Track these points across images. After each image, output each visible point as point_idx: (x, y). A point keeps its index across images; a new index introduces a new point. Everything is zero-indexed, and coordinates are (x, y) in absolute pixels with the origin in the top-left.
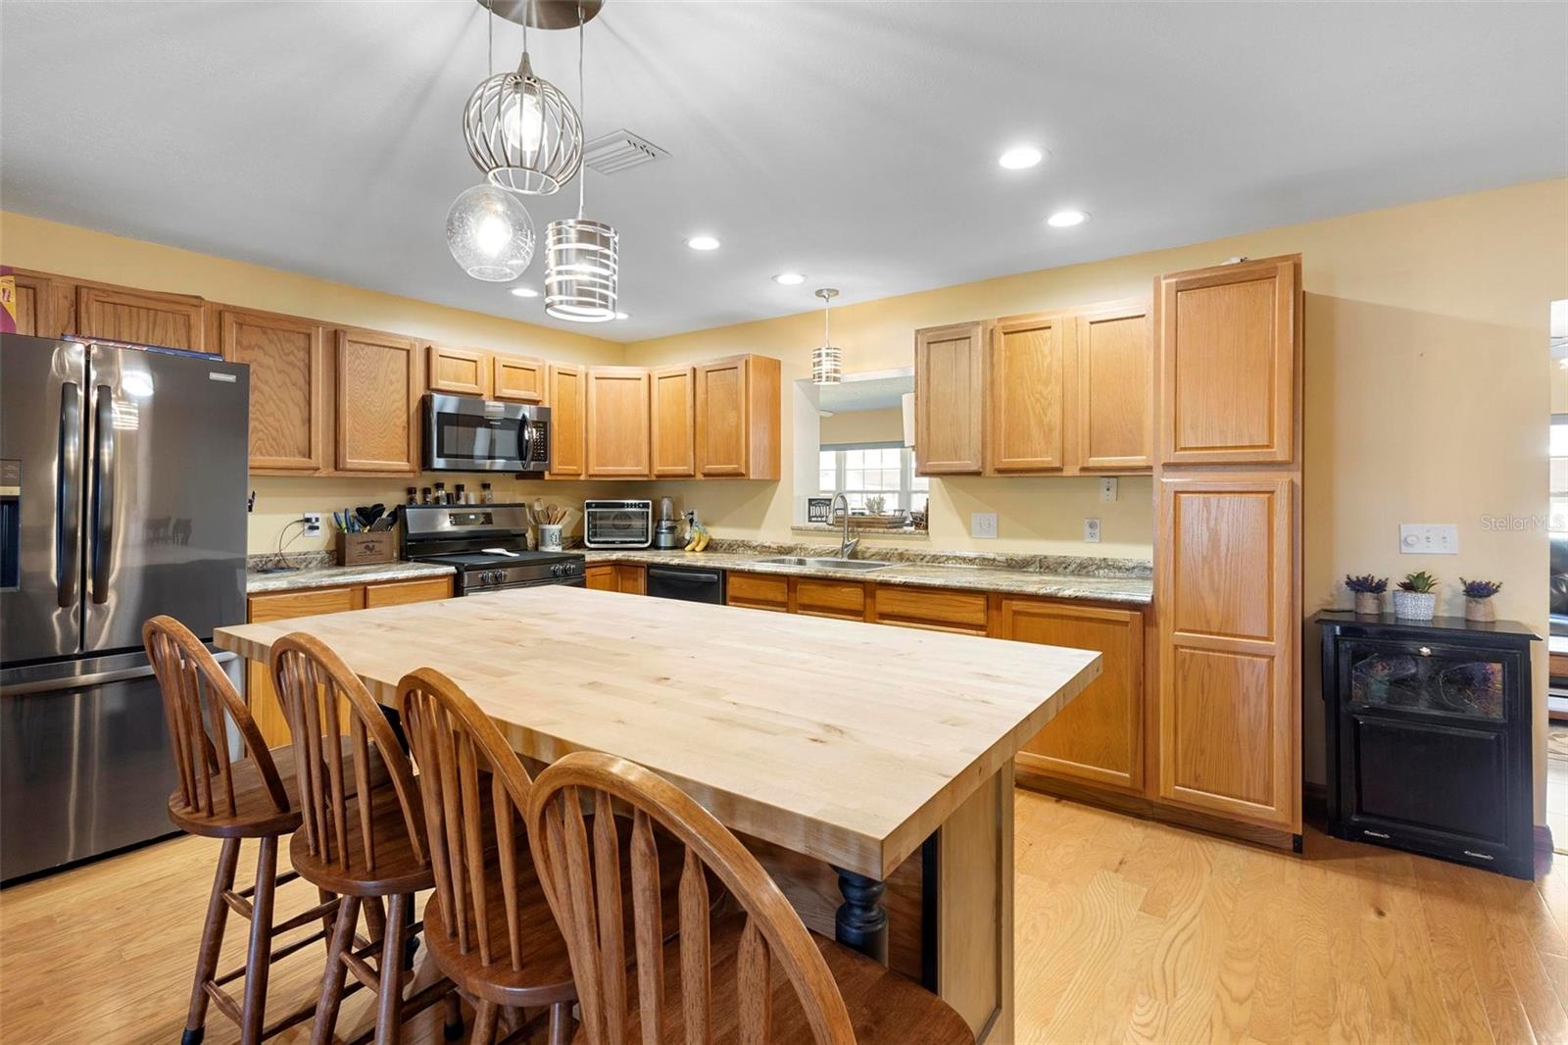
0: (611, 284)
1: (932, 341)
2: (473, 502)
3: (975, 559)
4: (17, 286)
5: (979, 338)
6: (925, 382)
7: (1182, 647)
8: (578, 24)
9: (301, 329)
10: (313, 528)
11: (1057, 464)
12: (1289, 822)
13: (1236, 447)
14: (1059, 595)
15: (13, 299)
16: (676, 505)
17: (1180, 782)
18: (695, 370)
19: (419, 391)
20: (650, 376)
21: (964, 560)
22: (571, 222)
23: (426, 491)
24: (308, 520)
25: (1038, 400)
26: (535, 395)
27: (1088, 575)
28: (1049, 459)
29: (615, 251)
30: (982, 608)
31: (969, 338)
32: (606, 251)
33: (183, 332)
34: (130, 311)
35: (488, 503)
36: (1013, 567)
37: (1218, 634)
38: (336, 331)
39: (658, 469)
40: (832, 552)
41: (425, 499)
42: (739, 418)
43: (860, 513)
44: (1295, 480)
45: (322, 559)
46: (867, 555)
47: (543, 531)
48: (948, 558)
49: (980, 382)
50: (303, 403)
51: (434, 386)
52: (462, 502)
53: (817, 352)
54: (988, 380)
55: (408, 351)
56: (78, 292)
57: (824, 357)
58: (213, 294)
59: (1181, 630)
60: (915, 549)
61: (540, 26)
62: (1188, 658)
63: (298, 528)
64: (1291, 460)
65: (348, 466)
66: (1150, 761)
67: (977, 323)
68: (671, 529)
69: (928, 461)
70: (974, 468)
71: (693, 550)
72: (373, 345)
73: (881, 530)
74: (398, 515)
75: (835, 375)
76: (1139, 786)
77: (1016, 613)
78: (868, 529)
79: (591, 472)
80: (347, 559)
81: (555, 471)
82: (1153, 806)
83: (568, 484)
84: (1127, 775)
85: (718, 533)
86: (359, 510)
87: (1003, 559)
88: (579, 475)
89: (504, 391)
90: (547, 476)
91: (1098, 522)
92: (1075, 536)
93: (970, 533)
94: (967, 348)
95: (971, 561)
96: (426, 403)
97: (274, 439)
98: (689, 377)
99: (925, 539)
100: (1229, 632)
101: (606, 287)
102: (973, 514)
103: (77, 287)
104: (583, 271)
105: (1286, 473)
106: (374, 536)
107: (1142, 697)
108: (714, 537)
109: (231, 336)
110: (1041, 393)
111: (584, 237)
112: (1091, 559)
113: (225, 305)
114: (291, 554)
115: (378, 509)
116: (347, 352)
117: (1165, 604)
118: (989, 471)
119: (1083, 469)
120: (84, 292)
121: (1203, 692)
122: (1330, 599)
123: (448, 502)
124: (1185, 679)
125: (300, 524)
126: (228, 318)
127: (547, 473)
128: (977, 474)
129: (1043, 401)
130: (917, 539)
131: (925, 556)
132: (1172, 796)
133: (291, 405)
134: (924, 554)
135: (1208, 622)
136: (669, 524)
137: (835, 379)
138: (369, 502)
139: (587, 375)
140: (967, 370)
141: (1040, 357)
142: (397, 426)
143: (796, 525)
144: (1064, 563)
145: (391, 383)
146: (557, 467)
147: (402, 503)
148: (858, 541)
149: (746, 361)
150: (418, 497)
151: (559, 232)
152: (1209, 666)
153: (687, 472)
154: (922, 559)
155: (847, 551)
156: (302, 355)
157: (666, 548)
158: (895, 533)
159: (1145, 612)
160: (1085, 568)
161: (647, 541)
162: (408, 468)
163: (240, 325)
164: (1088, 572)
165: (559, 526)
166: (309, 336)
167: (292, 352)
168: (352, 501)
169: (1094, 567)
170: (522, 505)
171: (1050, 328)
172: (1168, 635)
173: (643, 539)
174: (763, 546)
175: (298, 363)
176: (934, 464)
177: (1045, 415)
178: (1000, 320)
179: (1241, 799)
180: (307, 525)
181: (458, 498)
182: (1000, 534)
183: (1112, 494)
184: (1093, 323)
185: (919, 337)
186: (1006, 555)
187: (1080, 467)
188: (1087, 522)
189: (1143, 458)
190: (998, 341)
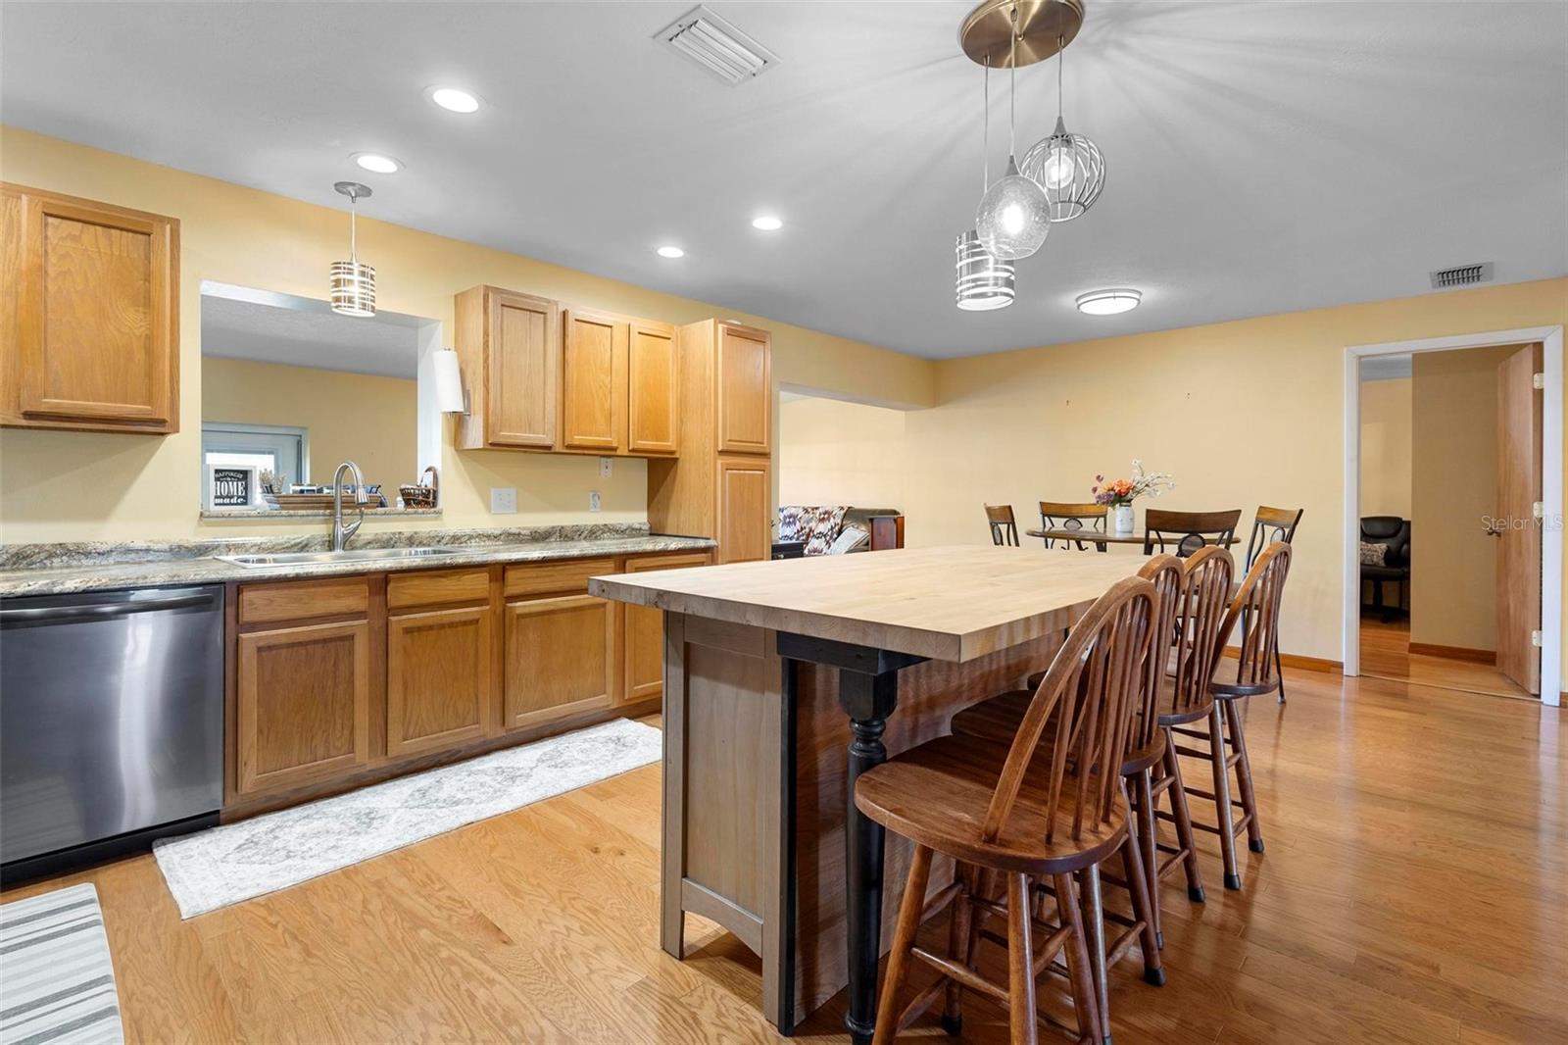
1: (507, 304)
3: (500, 535)
5: (553, 317)
6: (499, 347)
11: (615, 443)
21: (488, 537)
25: (601, 387)
31: (544, 313)
36: (537, 540)
40: (296, 545)
48: (471, 537)
49: (554, 360)
54: (561, 360)
60: (427, 531)
69: (501, 430)
70: (549, 442)
87: (527, 532)
93: (488, 508)
94: (542, 323)
95: (496, 537)
99: (436, 519)
102: (492, 490)
112: (596, 525)
117: (722, 546)
119: (632, 450)
130: (426, 519)
131: (442, 538)
134: (440, 534)
140: (542, 345)
141: (602, 350)
144: (579, 531)
149: (171, 230)
154: (439, 541)
159: (713, 553)
160: (594, 533)
164: (597, 536)
169: (601, 532)
171: (611, 327)
182: (520, 508)
183: (609, 471)
184: (640, 333)
185: (490, 295)
186: (529, 529)
187: (631, 448)
188: (591, 494)
189: (669, 444)
190: (572, 326)
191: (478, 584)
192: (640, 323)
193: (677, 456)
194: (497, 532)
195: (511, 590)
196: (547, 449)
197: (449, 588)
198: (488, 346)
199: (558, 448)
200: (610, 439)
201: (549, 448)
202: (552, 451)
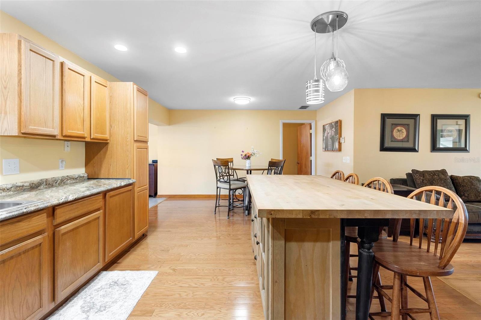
7: (138, 193)
11: (86, 136)
13: (143, 137)
25: (79, 106)
37: (142, 187)
59: (138, 188)
69: (30, 125)
70: (56, 133)
93: (2, 173)
102: (3, 160)
110: (80, 103)
135: (141, 184)
141: (80, 87)
171: (84, 76)
172: (136, 190)
176: (33, 128)
182: (22, 170)
183: (69, 148)
184: (95, 82)
185: (23, 41)
186: (28, 182)
187: (92, 138)
188: (60, 161)
189: (107, 136)
190: (66, 72)
191: (41, 221)
192: (95, 78)
193: (108, 141)
194: (9, 186)
195: (58, 220)
196: (52, 137)
197: (25, 228)
198: (21, 73)
199: (59, 137)
200: (83, 133)
201: (54, 136)
202: (56, 138)
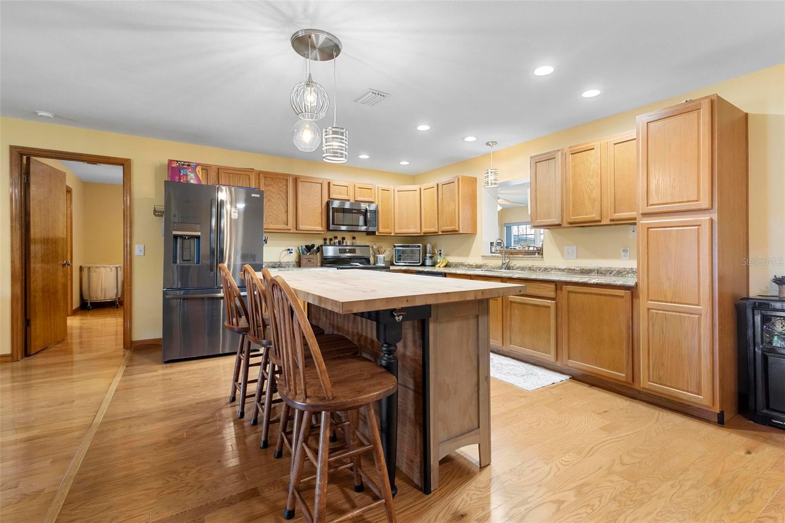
0: (344, 149)
1: (537, 161)
2: (348, 244)
3: (565, 269)
4: (202, 169)
5: (559, 156)
6: (534, 182)
7: (652, 309)
8: (333, 58)
9: (284, 177)
10: (291, 253)
11: (598, 218)
12: (710, 404)
13: (680, 202)
14: (589, 283)
15: (201, 174)
16: (433, 248)
17: (651, 379)
18: (438, 184)
19: (326, 199)
20: (420, 189)
21: (559, 270)
22: (330, 128)
23: (331, 240)
24: (289, 250)
25: (588, 186)
26: (371, 199)
27: (622, 276)
28: (595, 216)
29: (346, 137)
30: (553, 289)
31: (555, 158)
32: (343, 137)
33: (247, 180)
34: (233, 176)
35: (354, 245)
36: (584, 273)
37: (671, 302)
38: (296, 178)
39: (424, 230)
40: (499, 267)
41: (330, 242)
42: (455, 205)
43: (514, 249)
44: (713, 218)
45: (294, 264)
46: (514, 268)
47: (377, 257)
48: (552, 269)
49: (560, 179)
50: (285, 205)
51: (331, 197)
52: (344, 244)
53: (486, 171)
54: (564, 178)
55: (322, 184)
56: (219, 169)
57: (490, 174)
58: (258, 168)
59: (651, 300)
60: (537, 265)
61: (321, 60)
62: (655, 315)
63: (286, 252)
64: (710, 208)
65: (301, 229)
66: (636, 368)
67: (559, 150)
68: (431, 257)
69: (536, 220)
70: (557, 222)
71: (439, 267)
72: (309, 182)
73: (520, 256)
74: (319, 249)
75: (496, 182)
76: (630, 381)
77: (569, 292)
78: (515, 256)
79: (396, 232)
80: (302, 265)
81: (380, 231)
82: (640, 394)
83: (386, 237)
84: (624, 375)
85: (452, 259)
86: (306, 246)
87: (578, 269)
88: (391, 233)
89: (359, 198)
90: (377, 234)
91: (628, 249)
92: (616, 256)
93: (563, 256)
94: (554, 163)
95: (563, 270)
96: (328, 204)
97: (276, 218)
98: (435, 189)
99: (541, 260)
100: (677, 301)
101: (343, 150)
102: (564, 247)
103: (218, 169)
104: (336, 144)
105: (708, 215)
106: (311, 256)
107: (631, 335)
108: (450, 261)
109: (262, 181)
110: (590, 183)
111: (334, 133)
112: (624, 268)
113: (261, 171)
114: (283, 262)
115: (313, 246)
116: (300, 184)
117: (643, 287)
118: (565, 224)
119: (612, 220)
120: (220, 170)
121: (663, 333)
122: (766, 290)
123: (339, 244)
124: (653, 325)
125: (287, 251)
126: (261, 175)
127: (377, 232)
128: (560, 225)
129: (590, 186)
130: (538, 260)
131: (541, 268)
132: (647, 387)
133: (281, 206)
134: (541, 267)
135: (665, 296)
136: (430, 255)
137: (495, 184)
138: (310, 244)
139: (394, 190)
140: (553, 174)
141: (589, 164)
142: (317, 213)
143: (483, 254)
144: (609, 270)
145: (315, 196)
146: (381, 230)
147: (322, 244)
148: (509, 261)
149: (458, 179)
150: (328, 242)
151: (326, 132)
152: (666, 319)
153: (435, 231)
154: (540, 270)
155: (504, 266)
156: (285, 187)
157: (429, 266)
158: (527, 257)
159: (633, 291)
160: (620, 273)
161: (419, 263)
162: (321, 229)
163: (265, 177)
164: (623, 275)
165: (383, 255)
166: (287, 180)
167: (281, 187)
168: (303, 243)
169: (626, 273)
170: (368, 246)
171: (593, 149)
172: (644, 303)
173: (418, 262)
174: (470, 265)
175: (283, 190)
176: (540, 221)
177: (592, 194)
178: (570, 147)
179: (684, 390)
180: (289, 252)
181: (343, 243)
182: (577, 257)
184: (615, 144)
185: (532, 160)
186: (581, 267)
187: (609, 219)
188: (622, 249)
190: (568, 158)
